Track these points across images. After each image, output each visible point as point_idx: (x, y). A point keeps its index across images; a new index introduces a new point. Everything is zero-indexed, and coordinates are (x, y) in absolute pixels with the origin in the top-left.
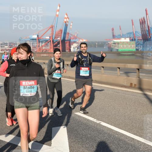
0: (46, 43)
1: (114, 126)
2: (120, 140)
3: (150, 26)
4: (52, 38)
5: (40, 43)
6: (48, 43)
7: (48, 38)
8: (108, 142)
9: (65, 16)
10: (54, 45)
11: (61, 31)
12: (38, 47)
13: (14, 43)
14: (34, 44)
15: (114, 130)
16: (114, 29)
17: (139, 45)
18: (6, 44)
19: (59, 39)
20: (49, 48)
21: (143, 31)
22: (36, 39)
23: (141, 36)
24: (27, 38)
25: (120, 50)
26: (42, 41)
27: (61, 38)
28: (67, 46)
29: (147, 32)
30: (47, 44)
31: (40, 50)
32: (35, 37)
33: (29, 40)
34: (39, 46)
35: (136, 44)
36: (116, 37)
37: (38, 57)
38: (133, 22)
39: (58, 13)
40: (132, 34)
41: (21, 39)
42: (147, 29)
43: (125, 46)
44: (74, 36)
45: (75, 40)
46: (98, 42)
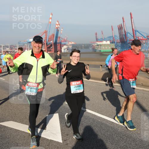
1: (97, 112)
2: (102, 124)
3: (126, 31)
4: (46, 41)
8: (92, 126)
10: (48, 47)
11: (54, 35)
13: (14, 45)
15: (98, 116)
16: (97, 33)
18: (7, 47)
19: (52, 42)
21: (121, 35)
23: (119, 40)
24: (25, 41)
25: (102, 51)
27: (53, 41)
28: (59, 47)
29: (124, 36)
33: (27, 43)
35: (115, 46)
36: (99, 41)
38: (113, 28)
39: (50, 20)
40: (112, 38)
41: (20, 42)
42: (124, 33)
43: (106, 47)
44: (64, 39)
45: (65, 43)
46: (84, 45)
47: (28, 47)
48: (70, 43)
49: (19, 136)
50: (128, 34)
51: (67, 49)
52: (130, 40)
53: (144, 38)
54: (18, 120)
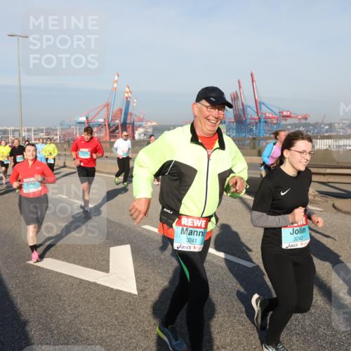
0: (98, 128)
3: (245, 104)
4: (107, 120)
6: (102, 127)
7: (102, 120)
9: (126, 89)
10: (111, 130)
11: (121, 110)
13: (53, 128)
17: (231, 130)
18: (42, 131)
19: (117, 121)
20: (103, 135)
22: (84, 123)
23: (233, 118)
24: (71, 121)
26: (94, 125)
27: (120, 120)
28: (130, 131)
29: (242, 112)
30: (100, 130)
32: (83, 119)
33: (75, 123)
39: (115, 85)
41: (62, 123)
42: (241, 107)
44: (140, 117)
45: (140, 123)
48: (149, 124)
49: (62, 284)
50: (249, 109)
51: (145, 135)
52: (251, 119)
53: (274, 116)
54: (60, 257)
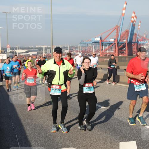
0: (110, 46)
4: (117, 40)
5: (103, 46)
6: (112, 46)
7: (113, 40)
9: (132, 15)
10: (119, 48)
12: (101, 51)
13: (75, 46)
14: (97, 47)
18: (66, 48)
19: (125, 41)
20: (113, 51)
22: (99, 42)
24: (88, 41)
26: (106, 44)
27: (127, 40)
28: (134, 49)
30: (111, 48)
31: (103, 54)
32: (98, 39)
33: (91, 43)
34: (103, 50)
37: (101, 61)
39: (124, 12)
41: (82, 42)
44: (143, 37)
45: (143, 42)
47: (92, 48)
54: (81, 147)
